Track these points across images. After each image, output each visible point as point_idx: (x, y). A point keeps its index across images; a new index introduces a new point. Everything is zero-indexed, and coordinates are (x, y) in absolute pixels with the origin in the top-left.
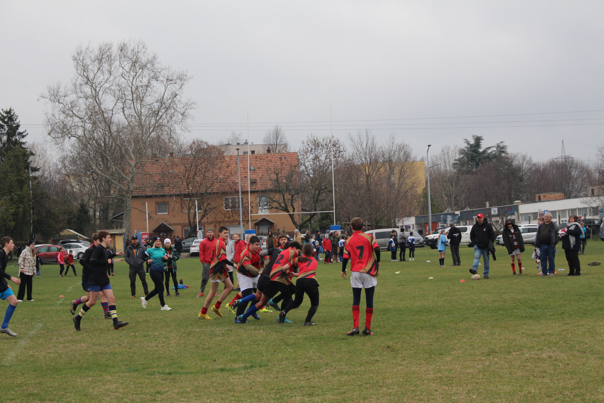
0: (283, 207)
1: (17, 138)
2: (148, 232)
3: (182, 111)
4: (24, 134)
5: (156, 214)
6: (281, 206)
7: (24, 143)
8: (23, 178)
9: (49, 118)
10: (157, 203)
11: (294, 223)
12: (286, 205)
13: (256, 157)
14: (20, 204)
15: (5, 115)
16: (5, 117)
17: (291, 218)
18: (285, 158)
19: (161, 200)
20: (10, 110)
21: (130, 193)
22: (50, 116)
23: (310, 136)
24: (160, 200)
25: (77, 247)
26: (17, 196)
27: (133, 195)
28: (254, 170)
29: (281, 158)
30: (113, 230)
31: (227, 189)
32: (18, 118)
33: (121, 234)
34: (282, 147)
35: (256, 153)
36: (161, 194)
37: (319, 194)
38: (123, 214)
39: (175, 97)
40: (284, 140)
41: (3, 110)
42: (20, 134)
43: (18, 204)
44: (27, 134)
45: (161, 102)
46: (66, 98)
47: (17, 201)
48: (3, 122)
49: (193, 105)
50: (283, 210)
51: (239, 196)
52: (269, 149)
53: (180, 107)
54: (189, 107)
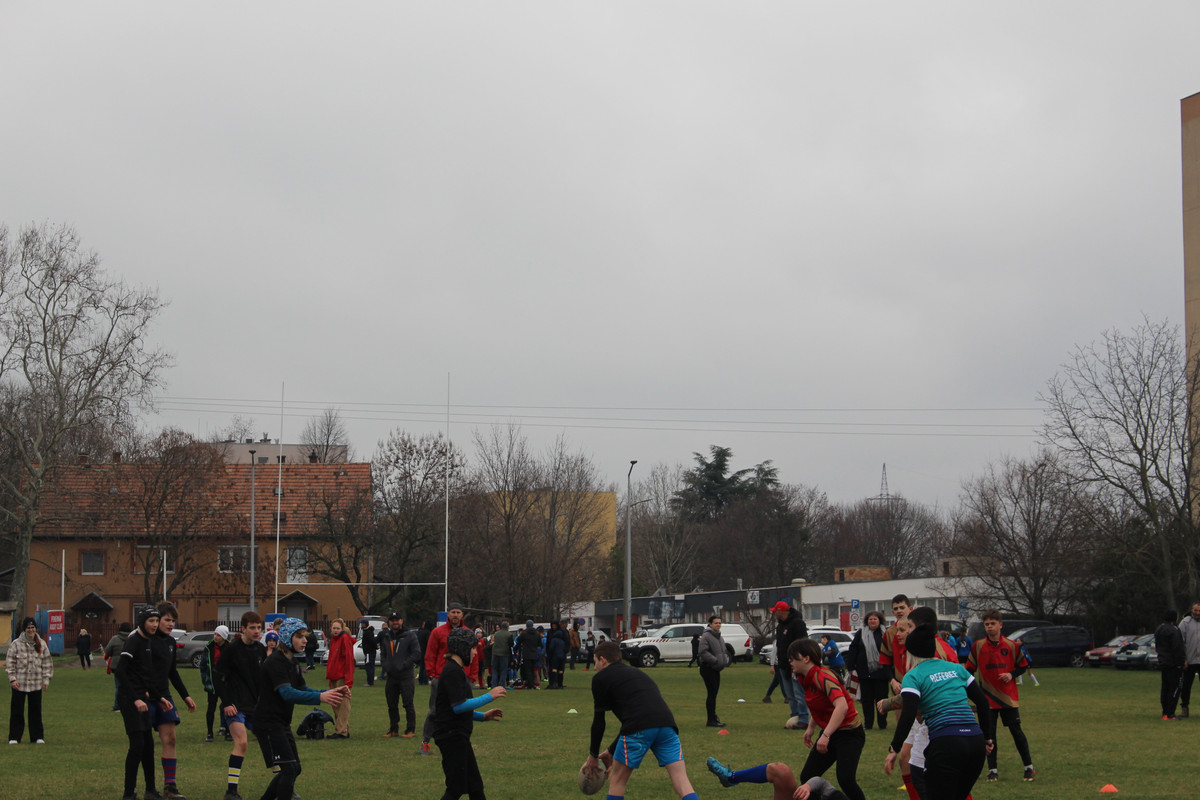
0: (336, 572)
2: (63, 610)
3: (144, 369)
5: (80, 574)
6: (333, 569)
10: (82, 552)
11: (359, 604)
12: (343, 568)
13: (287, 469)
17: (353, 594)
18: (346, 474)
19: (92, 547)
21: (29, 529)
23: (395, 433)
24: (89, 546)
27: (35, 534)
28: (283, 494)
29: (336, 474)
31: (226, 530)
33: (7, 613)
34: (338, 451)
35: (287, 461)
36: (92, 534)
37: (411, 547)
38: (13, 572)
39: (130, 341)
40: (343, 439)
45: (103, 350)
49: (166, 360)
50: (336, 578)
51: (249, 544)
52: (314, 453)
53: (140, 363)
54: (159, 363)
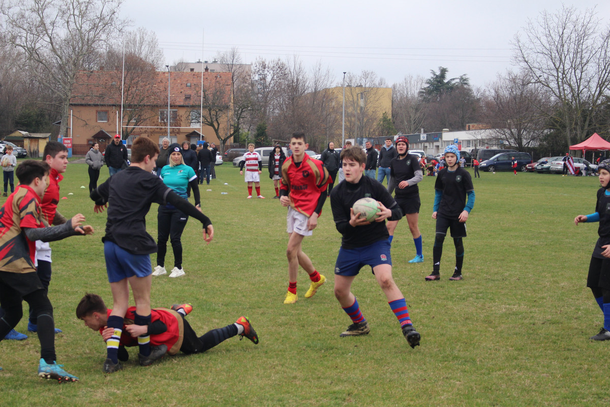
0: (208, 122)
2: (71, 138)
3: (121, 27)
5: (97, 121)
6: (207, 121)
10: (97, 111)
11: (219, 137)
12: (212, 121)
13: (194, 75)
17: (216, 133)
18: (220, 77)
19: (103, 108)
21: (68, 101)
23: (258, 59)
24: (100, 109)
27: (71, 103)
28: (191, 86)
29: (216, 77)
30: (39, 134)
31: (159, 102)
33: (45, 138)
34: (238, 67)
35: (195, 71)
36: (102, 103)
37: (242, 111)
38: (60, 122)
39: (113, 14)
40: (240, 61)
45: (101, 18)
46: (10, 10)
49: (130, 23)
50: (208, 125)
51: (168, 109)
52: (207, 67)
53: (118, 24)
54: (127, 24)
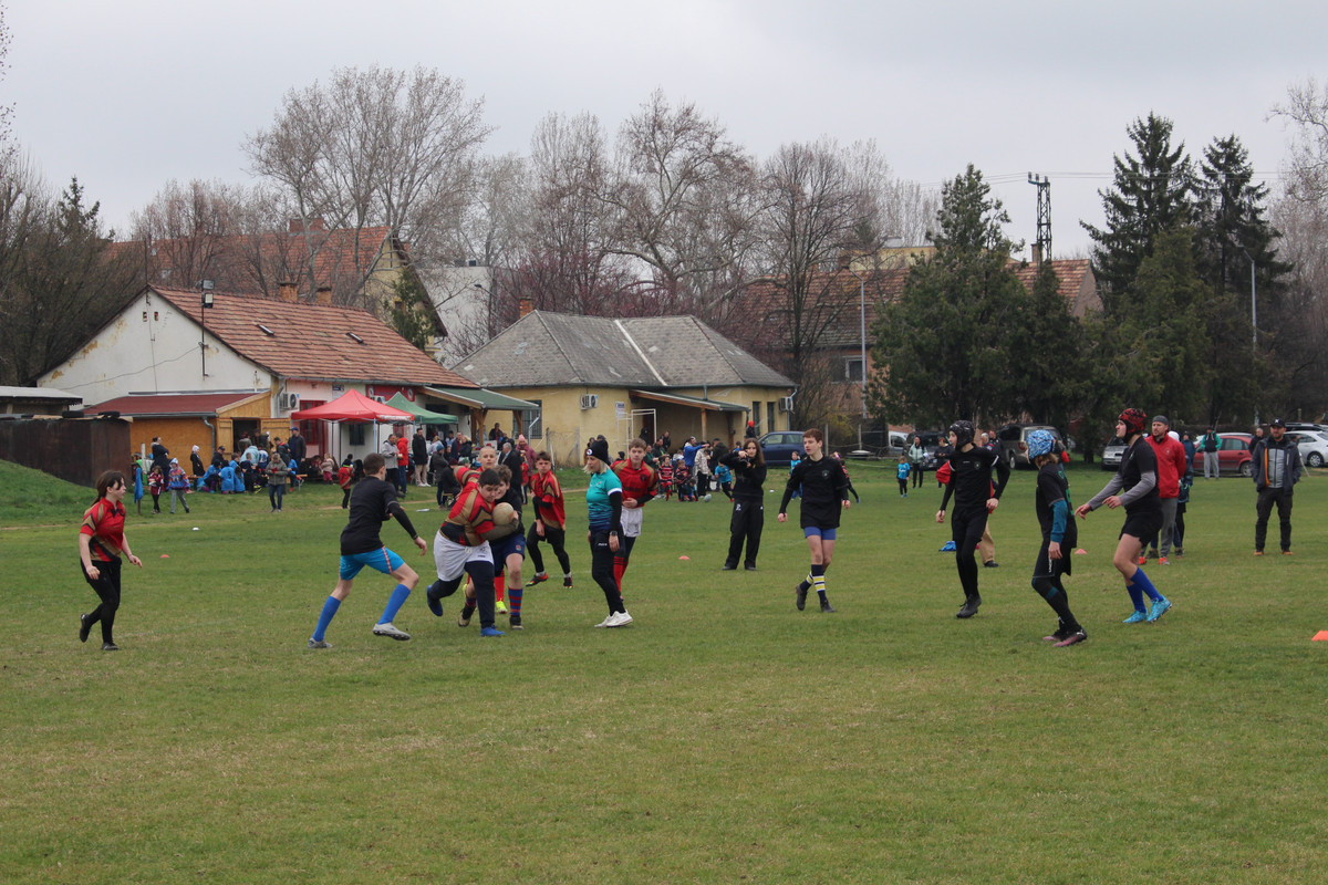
1: (1246, 199)
4: (1260, 191)
7: (1260, 211)
8: (1189, 290)
9: (1298, 156)
14: (1180, 345)
15: (1221, 151)
16: (1219, 156)
20: (1232, 139)
22: (1300, 152)
25: (1308, 439)
26: (1173, 328)
32: (1249, 156)
41: (1216, 140)
42: (1251, 190)
43: (1173, 346)
44: (1268, 191)
47: (1173, 340)
48: (1215, 167)
